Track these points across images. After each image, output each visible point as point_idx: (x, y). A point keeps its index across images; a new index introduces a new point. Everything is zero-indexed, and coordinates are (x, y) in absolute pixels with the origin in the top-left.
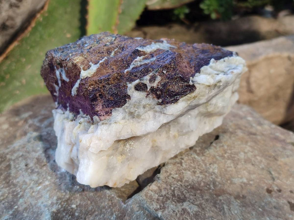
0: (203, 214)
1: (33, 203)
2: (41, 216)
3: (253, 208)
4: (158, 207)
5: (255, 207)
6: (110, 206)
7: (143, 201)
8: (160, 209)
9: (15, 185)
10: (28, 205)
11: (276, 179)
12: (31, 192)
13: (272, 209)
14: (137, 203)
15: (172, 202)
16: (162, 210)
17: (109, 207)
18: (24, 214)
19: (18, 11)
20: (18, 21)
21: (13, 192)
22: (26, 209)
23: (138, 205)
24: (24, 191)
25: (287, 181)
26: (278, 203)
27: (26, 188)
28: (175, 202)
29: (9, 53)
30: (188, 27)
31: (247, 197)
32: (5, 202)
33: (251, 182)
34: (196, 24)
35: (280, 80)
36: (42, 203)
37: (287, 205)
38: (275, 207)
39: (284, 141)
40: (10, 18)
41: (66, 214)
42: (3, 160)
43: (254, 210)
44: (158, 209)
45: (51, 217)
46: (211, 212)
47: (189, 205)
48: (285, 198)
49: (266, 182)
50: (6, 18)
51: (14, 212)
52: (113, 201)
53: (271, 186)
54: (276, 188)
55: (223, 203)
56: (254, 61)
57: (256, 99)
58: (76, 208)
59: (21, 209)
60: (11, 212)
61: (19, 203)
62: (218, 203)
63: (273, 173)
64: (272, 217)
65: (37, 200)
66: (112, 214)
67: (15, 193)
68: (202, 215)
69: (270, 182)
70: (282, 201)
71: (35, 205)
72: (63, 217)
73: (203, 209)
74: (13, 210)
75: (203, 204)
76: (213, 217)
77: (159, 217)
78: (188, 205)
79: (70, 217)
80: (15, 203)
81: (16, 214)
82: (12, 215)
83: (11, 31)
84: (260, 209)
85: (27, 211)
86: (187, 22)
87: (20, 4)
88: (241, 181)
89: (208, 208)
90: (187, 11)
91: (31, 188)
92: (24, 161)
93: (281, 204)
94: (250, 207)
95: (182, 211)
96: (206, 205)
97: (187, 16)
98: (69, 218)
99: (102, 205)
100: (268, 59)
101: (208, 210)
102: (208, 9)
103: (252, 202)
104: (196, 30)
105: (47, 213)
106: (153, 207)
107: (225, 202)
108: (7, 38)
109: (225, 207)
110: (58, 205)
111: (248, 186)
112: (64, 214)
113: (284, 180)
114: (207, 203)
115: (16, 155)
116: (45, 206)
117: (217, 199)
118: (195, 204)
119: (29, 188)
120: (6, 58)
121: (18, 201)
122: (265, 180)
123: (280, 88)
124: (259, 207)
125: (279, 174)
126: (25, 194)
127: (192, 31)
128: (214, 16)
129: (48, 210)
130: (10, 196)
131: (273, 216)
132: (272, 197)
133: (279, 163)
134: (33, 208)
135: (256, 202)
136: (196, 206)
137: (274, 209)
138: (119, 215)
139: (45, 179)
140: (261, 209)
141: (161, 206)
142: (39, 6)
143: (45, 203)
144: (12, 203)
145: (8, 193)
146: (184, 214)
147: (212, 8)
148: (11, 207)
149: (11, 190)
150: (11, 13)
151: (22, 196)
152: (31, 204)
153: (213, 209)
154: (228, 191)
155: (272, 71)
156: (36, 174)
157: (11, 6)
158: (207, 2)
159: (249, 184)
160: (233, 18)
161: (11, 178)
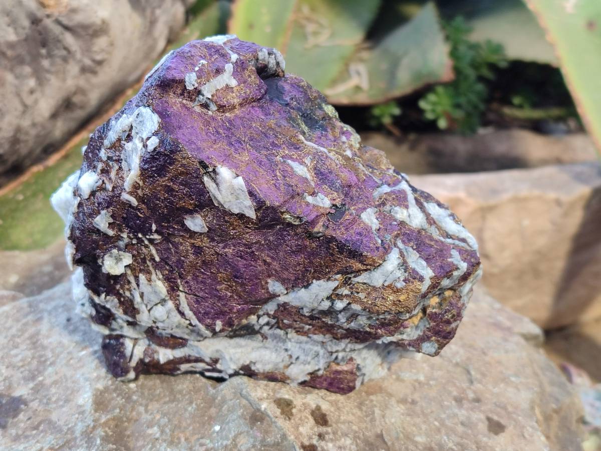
0: (337, 415)
1: (69, 374)
2: (77, 393)
3: (425, 419)
4: (265, 395)
5: (428, 419)
6: (190, 390)
7: (242, 384)
8: (267, 399)
9: (44, 348)
10: (61, 378)
11: (475, 383)
12: (69, 358)
13: (457, 425)
14: (232, 388)
15: (288, 392)
16: (268, 400)
17: (189, 392)
18: (51, 389)
19: (95, 80)
20: (94, 98)
21: (41, 356)
22: (55, 383)
23: (233, 390)
24: (58, 356)
25: (494, 388)
26: (468, 418)
27: (61, 353)
28: (294, 392)
29: (71, 148)
30: (399, 141)
31: (419, 404)
32: (25, 370)
33: (431, 382)
34: (412, 136)
35: (541, 242)
36: (83, 375)
37: (483, 422)
38: (462, 424)
39: (509, 329)
40: (80, 91)
41: (118, 396)
42: (33, 309)
43: (425, 422)
44: (264, 398)
45: (93, 395)
46: (350, 415)
47: (317, 399)
48: (483, 412)
49: (458, 384)
50: (73, 89)
51: (36, 385)
52: (196, 384)
53: (464, 391)
54: (471, 395)
55: (375, 406)
56: (492, 202)
57: (495, 270)
58: (135, 389)
59: (48, 382)
60: (31, 385)
61: (46, 373)
62: (367, 405)
63: (473, 373)
64: (453, 436)
65: (75, 370)
66: (191, 403)
67: (43, 359)
68: (333, 417)
69: (465, 385)
70: (476, 416)
71: (71, 377)
72: (113, 399)
73: (339, 409)
74: (35, 383)
75: (341, 401)
76: (352, 423)
77: (263, 409)
78: (314, 398)
79: (124, 400)
80: (40, 373)
81: (39, 388)
82: (32, 389)
83: (80, 114)
84: (436, 423)
85: (57, 386)
86: (396, 131)
87: (98, 69)
88: (415, 378)
89: (346, 408)
90: (397, 111)
91: (69, 353)
92: (66, 313)
93: (474, 419)
94: (419, 417)
95: (301, 406)
96: (345, 404)
97: (397, 120)
98: (121, 402)
99: (178, 388)
100: (518, 201)
101: (347, 411)
102: (433, 111)
103: (425, 411)
104: (413, 148)
105: (87, 389)
106: (256, 395)
107: (378, 405)
108: (73, 125)
109: (377, 411)
110: (108, 381)
111: (426, 387)
112: (115, 395)
113: (490, 387)
114: (347, 401)
115: (53, 304)
116: (87, 380)
117: (366, 398)
118: (326, 399)
119: (66, 352)
120: (66, 157)
121: (45, 369)
122: (456, 381)
123: (542, 255)
124: (436, 420)
125: (484, 375)
126: (58, 360)
127: (404, 148)
128: (442, 124)
129: (89, 386)
130: (35, 362)
131: (455, 435)
132: (462, 407)
133: (487, 359)
134: (67, 380)
135: (432, 412)
136: (328, 403)
137: (460, 425)
138: (202, 405)
139: (94, 342)
140: (439, 423)
141: (269, 395)
142: (133, 77)
143: (87, 376)
144: (36, 373)
145: (31, 357)
146: (304, 410)
147: (439, 109)
148: (33, 378)
149: (38, 354)
150: (82, 82)
151: (52, 364)
152: (65, 375)
153: (356, 411)
154: (389, 390)
155: (526, 222)
156: (81, 334)
157: (84, 70)
158: (432, 97)
159: (428, 384)
160: (482, 131)
161: (40, 337)
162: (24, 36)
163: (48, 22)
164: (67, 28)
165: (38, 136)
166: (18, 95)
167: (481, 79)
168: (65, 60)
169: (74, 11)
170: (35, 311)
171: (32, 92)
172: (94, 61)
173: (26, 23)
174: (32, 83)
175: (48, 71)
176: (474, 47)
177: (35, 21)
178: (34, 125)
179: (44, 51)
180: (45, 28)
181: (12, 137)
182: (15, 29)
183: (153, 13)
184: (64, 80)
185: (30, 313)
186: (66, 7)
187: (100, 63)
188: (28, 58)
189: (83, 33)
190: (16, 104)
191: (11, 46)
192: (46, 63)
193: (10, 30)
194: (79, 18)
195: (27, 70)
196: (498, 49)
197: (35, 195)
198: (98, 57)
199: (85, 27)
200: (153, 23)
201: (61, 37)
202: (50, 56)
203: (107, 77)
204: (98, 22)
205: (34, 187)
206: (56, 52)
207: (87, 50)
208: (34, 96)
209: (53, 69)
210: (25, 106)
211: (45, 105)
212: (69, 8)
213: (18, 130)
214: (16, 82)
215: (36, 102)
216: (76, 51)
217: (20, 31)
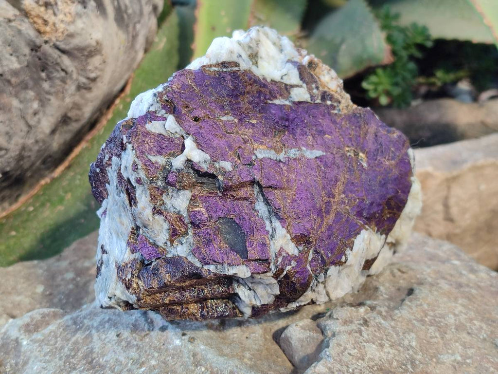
9: (102, 367)
19: (89, 95)
20: (87, 111)
33: (468, 361)
40: (77, 106)
42: (78, 327)
50: (70, 106)
83: (75, 126)
87: (92, 85)
88: (453, 358)
92: (113, 329)
102: (375, 90)
111: (464, 366)
115: (98, 319)
119: (125, 370)
122: (489, 357)
128: (383, 100)
139: (150, 357)
142: (119, 87)
147: (381, 88)
150: (77, 99)
155: (483, 187)
156: (134, 349)
157: (79, 88)
158: (373, 78)
159: (466, 363)
160: (414, 103)
161: (95, 355)
162: (26, 63)
163: (47, 48)
164: (63, 52)
165: (39, 151)
166: (23, 118)
167: (411, 58)
168: (64, 81)
169: (71, 36)
170: (81, 328)
171: (35, 113)
172: (88, 78)
173: (27, 50)
174: (36, 105)
175: (48, 93)
176: (403, 31)
177: (35, 48)
178: (37, 142)
179: (43, 75)
180: (44, 54)
181: (17, 155)
182: (18, 57)
183: (134, 27)
184: (63, 99)
185: (77, 330)
186: (63, 33)
187: (94, 80)
188: (31, 83)
189: (79, 55)
190: (22, 125)
191: (15, 73)
192: (46, 85)
193: (14, 59)
194: (76, 42)
195: (31, 94)
196: (424, 31)
197: (43, 205)
198: (93, 75)
199: (81, 49)
200: (135, 37)
201: (59, 61)
202: (49, 78)
203: (99, 91)
204: (94, 43)
205: (42, 198)
206: (55, 74)
207: (83, 70)
208: (37, 116)
209: (53, 90)
210: (30, 126)
211: (46, 124)
212: (66, 33)
213: (24, 148)
214: (21, 106)
215: (39, 122)
216: (72, 71)
217: (22, 58)
